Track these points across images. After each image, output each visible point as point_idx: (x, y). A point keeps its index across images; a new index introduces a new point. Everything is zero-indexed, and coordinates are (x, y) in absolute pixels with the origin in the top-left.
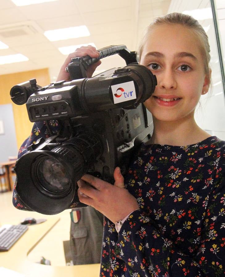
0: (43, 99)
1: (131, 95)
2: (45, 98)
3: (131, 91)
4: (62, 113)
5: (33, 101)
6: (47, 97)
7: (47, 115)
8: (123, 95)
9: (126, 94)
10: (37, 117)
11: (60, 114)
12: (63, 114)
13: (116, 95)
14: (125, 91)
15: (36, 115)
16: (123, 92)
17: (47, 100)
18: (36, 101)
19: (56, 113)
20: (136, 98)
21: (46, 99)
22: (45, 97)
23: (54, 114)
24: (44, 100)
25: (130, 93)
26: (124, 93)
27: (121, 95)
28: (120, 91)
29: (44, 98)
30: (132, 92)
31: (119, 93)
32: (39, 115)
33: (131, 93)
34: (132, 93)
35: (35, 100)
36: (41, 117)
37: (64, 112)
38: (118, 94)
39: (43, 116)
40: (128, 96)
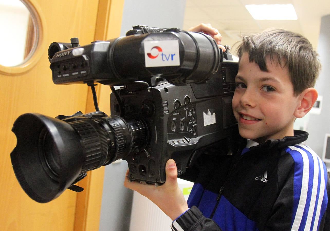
0: (66, 54)
1: (172, 59)
3: (173, 54)
7: (68, 75)
8: (160, 57)
9: (164, 56)
11: (79, 73)
12: (82, 74)
13: (149, 55)
14: (164, 51)
16: (161, 53)
18: (59, 57)
19: (76, 72)
20: (178, 65)
21: (69, 54)
23: (74, 74)
24: (67, 55)
27: (157, 56)
28: (156, 50)
31: (154, 52)
32: (60, 75)
33: (172, 56)
34: (174, 57)
37: (83, 71)
38: (153, 55)
39: (64, 75)
40: (167, 60)
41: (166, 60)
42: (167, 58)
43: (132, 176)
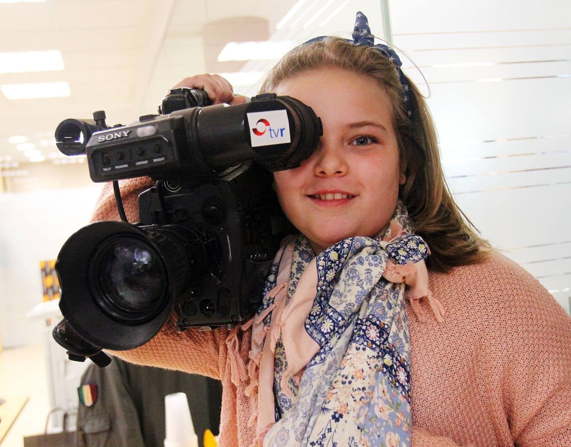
0: (120, 136)
1: (282, 135)
2: (124, 134)
4: (155, 160)
5: (99, 141)
6: (128, 131)
7: (126, 166)
8: (268, 133)
9: (272, 131)
10: (105, 169)
11: (150, 160)
12: (157, 162)
13: (255, 130)
14: (272, 126)
15: (104, 166)
16: (268, 128)
17: (128, 136)
18: (106, 140)
19: (144, 160)
20: (289, 141)
21: (126, 135)
22: (124, 132)
23: (140, 163)
24: (122, 137)
25: (280, 131)
26: (270, 130)
27: (264, 132)
29: (122, 134)
30: (284, 129)
31: (261, 127)
32: (109, 167)
33: (282, 130)
34: (284, 131)
35: (105, 138)
36: (113, 169)
37: (158, 158)
38: (260, 130)
39: (116, 167)
40: (277, 136)
41: (275, 136)
42: (276, 134)
43: (186, 321)
